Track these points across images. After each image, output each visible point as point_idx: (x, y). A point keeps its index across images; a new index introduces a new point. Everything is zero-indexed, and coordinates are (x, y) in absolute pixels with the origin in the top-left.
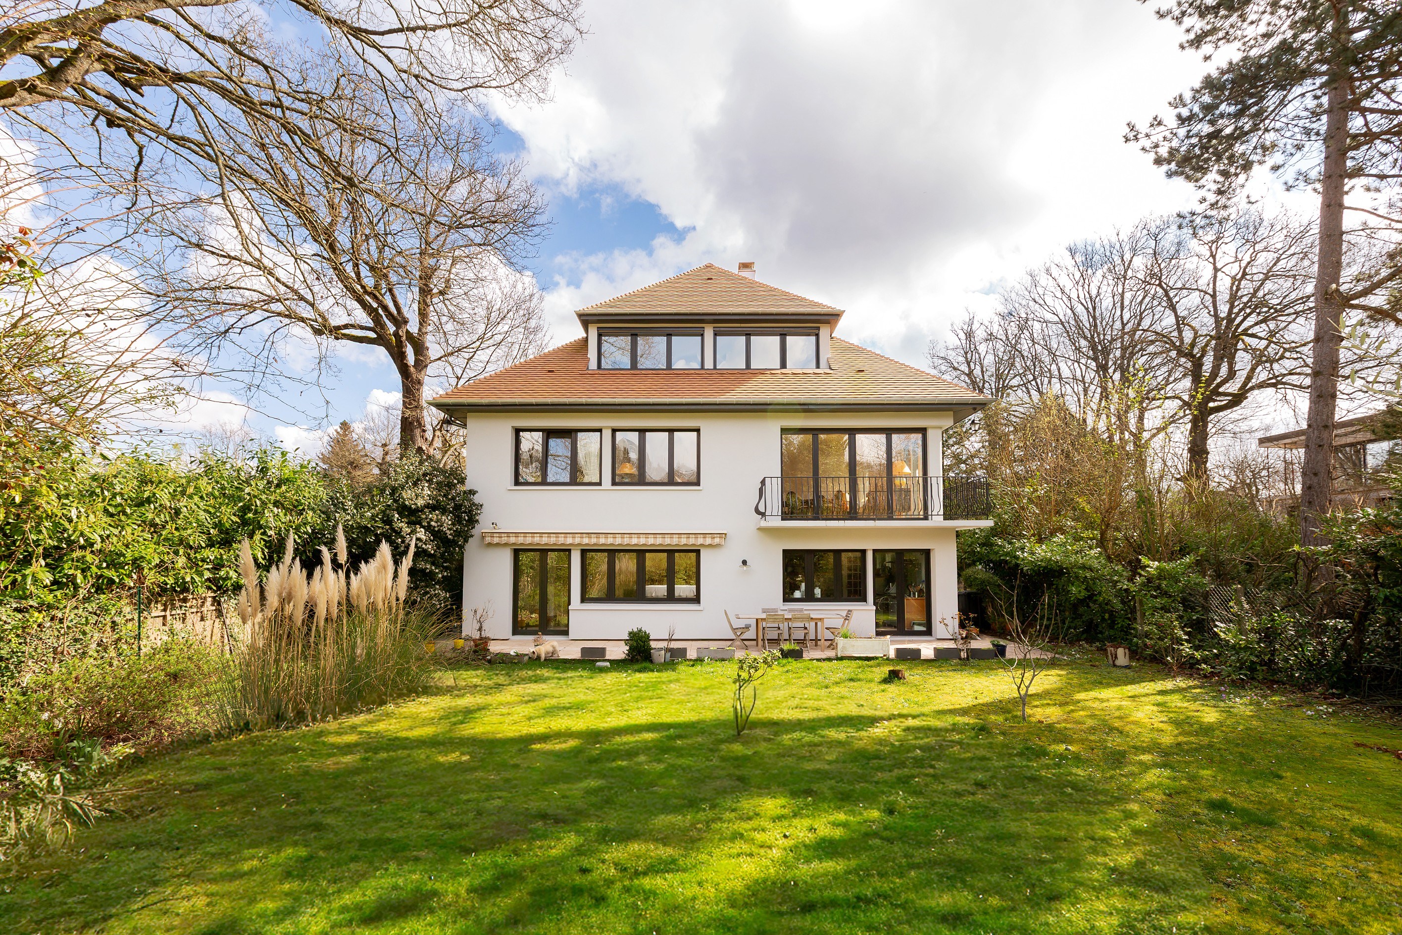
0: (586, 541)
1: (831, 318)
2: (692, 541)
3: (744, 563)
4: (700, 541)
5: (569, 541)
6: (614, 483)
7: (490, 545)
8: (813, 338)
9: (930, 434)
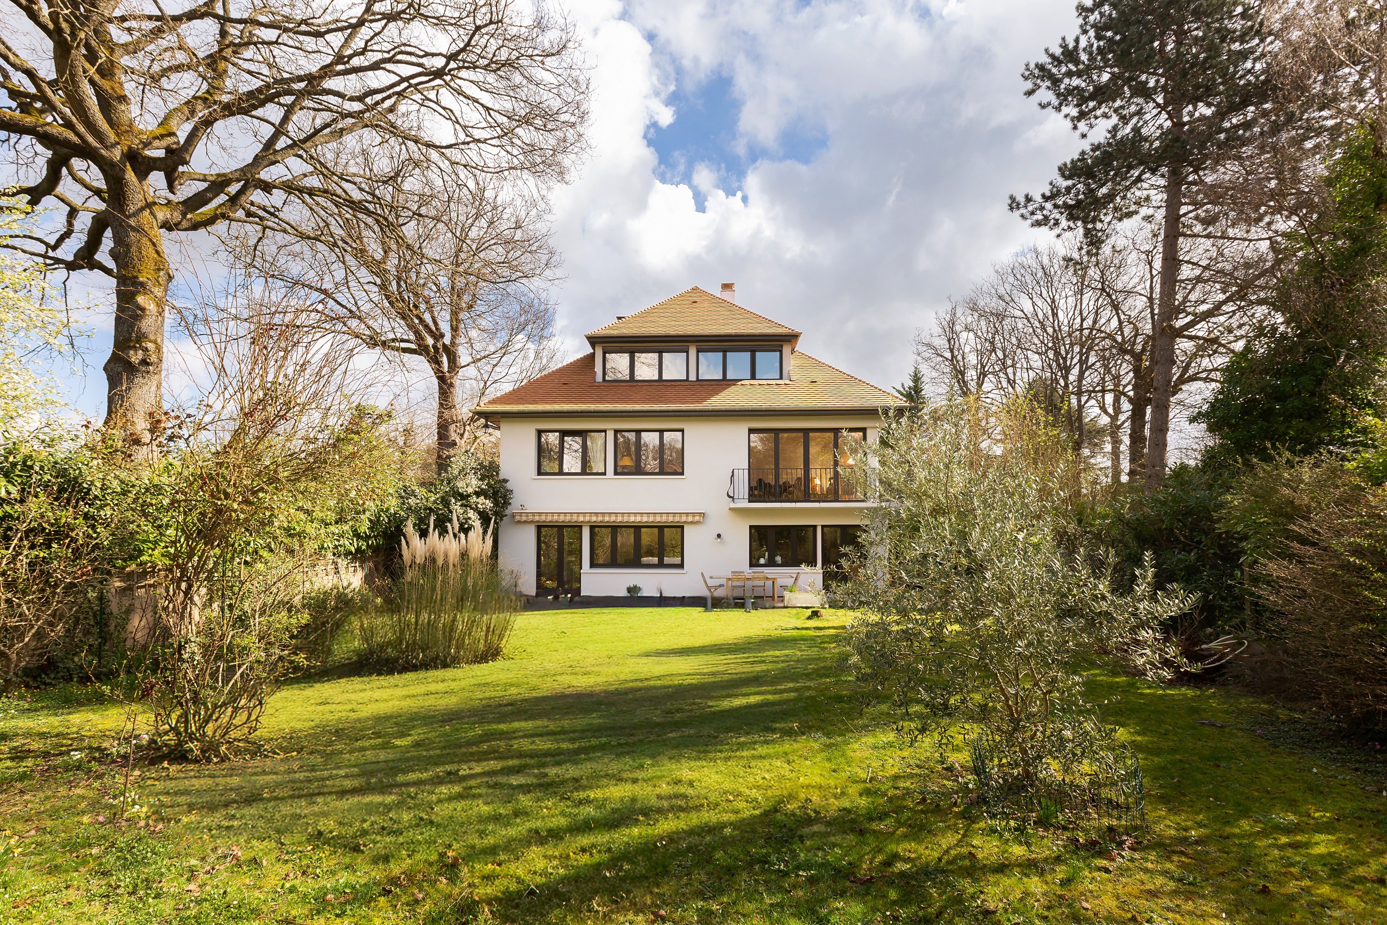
0: (594, 519)
1: (791, 338)
2: (677, 519)
3: (719, 536)
4: (684, 519)
5: (581, 519)
6: (616, 473)
7: (519, 522)
8: (778, 353)
9: (869, 432)
